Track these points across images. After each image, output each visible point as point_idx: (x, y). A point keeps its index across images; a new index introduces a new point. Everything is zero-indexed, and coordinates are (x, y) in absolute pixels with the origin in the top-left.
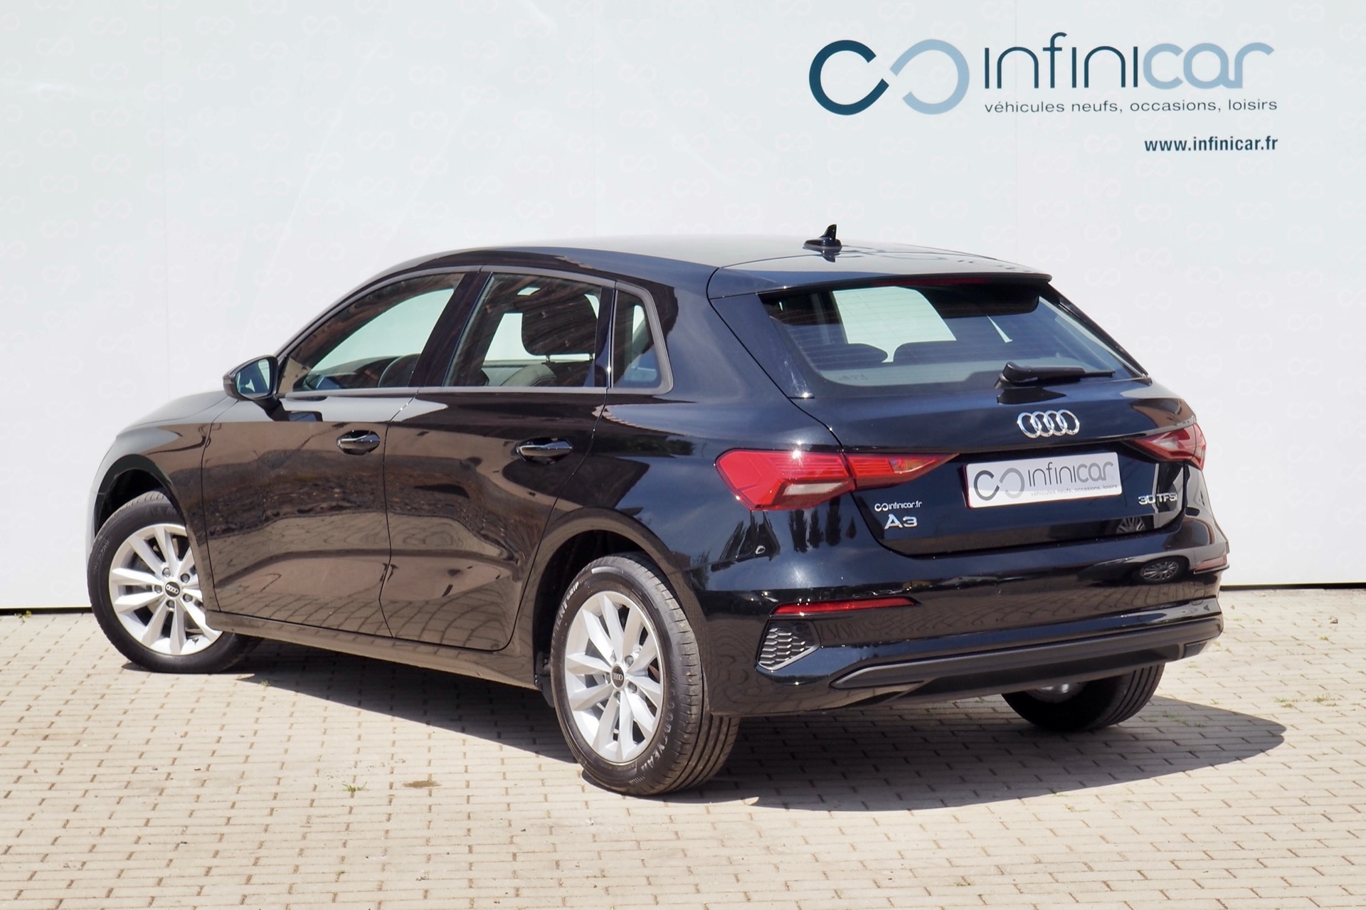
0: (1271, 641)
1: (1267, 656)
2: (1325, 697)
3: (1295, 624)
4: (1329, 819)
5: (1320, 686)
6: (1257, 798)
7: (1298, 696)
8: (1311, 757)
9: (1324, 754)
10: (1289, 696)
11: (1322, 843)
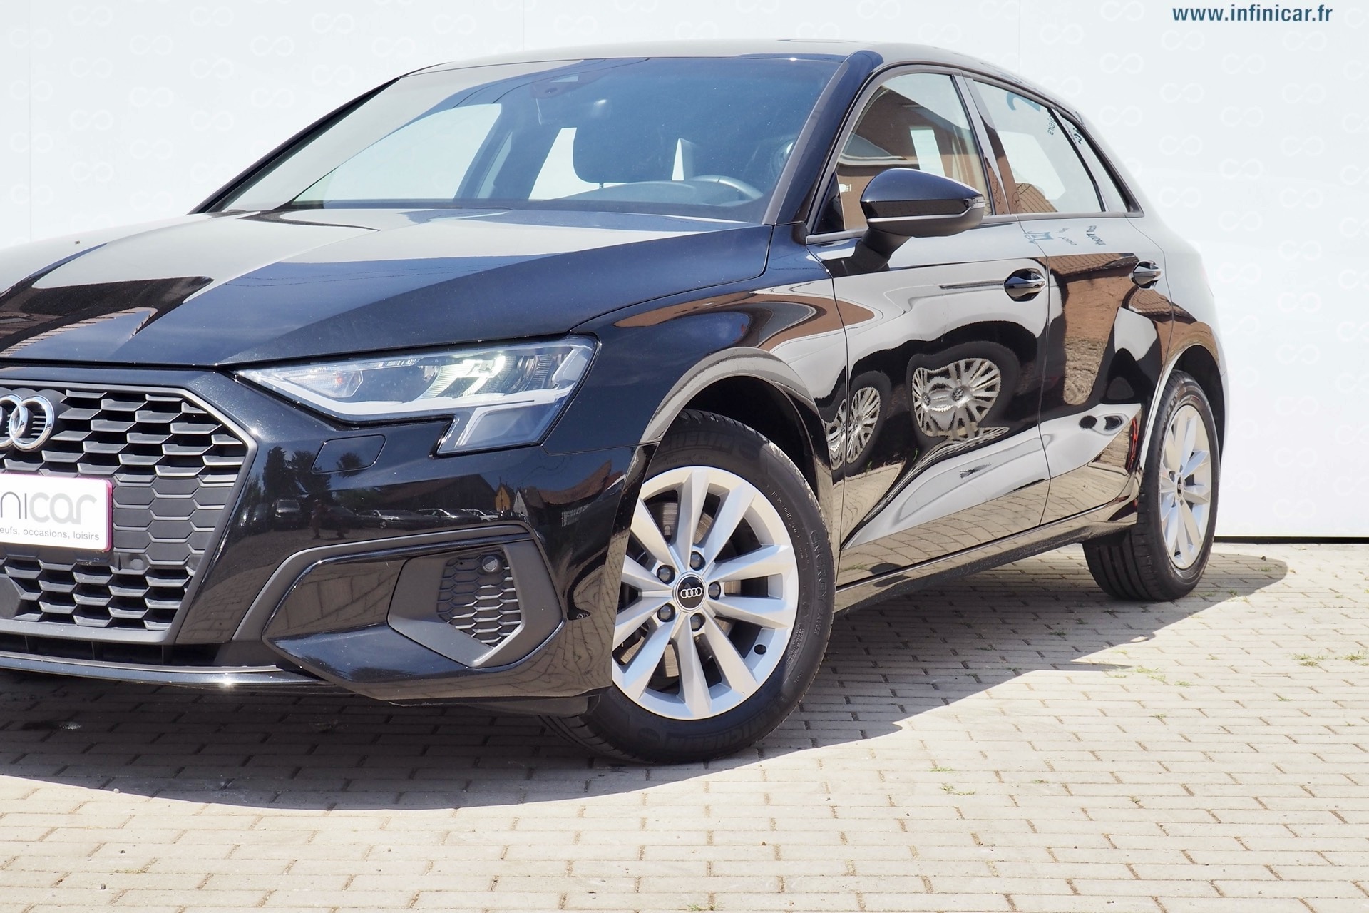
0: (1302, 593)
1: (1294, 609)
2: (1361, 654)
3: (1336, 576)
4: (1342, 819)
5: (1358, 642)
6: (1237, 783)
7: (1325, 653)
8: (1330, 729)
9: (1349, 725)
10: (1312, 653)
11: (1324, 857)
